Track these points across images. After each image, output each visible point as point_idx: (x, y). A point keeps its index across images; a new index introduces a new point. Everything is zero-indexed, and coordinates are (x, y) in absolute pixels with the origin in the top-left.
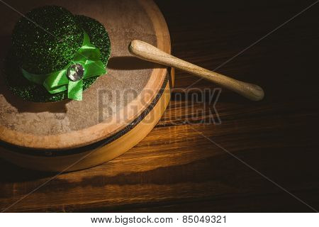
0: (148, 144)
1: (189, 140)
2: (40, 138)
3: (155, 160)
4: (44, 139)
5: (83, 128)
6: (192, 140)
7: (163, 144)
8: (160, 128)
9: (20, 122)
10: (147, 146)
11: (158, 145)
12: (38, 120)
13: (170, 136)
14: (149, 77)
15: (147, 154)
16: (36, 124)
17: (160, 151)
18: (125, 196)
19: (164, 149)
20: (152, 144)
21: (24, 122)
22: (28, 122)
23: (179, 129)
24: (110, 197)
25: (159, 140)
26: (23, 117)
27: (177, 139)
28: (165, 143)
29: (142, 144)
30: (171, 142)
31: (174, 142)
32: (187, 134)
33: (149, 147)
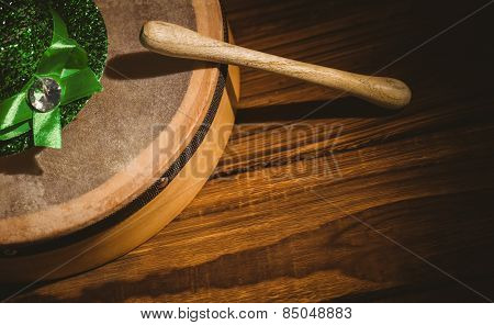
0: (200, 212)
1: (275, 198)
5: (70, 198)
6: (281, 196)
7: (228, 209)
8: (220, 180)
10: (198, 216)
11: (216, 212)
13: (240, 194)
14: (185, 89)
15: (200, 231)
17: (223, 224)
19: (230, 219)
20: (208, 212)
23: (255, 179)
25: (219, 203)
27: (254, 198)
28: (232, 206)
29: (187, 213)
30: (241, 204)
31: (248, 205)
32: (271, 186)
33: (202, 218)
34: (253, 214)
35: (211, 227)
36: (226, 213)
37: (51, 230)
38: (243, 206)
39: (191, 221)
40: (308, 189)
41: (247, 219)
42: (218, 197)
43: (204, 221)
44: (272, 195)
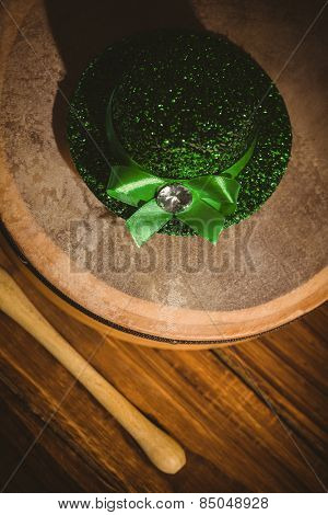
0: (176, 365)
1: (232, 420)
2: (33, 229)
3: (161, 398)
4: (35, 235)
6: (236, 424)
7: (195, 386)
8: (215, 359)
9: (32, 172)
10: (172, 365)
11: (186, 380)
12: (59, 196)
13: (216, 386)
15: (160, 378)
16: (50, 199)
17: (179, 393)
18: (66, 406)
19: (188, 396)
20: (181, 371)
21: (37, 178)
22: (42, 185)
23: (236, 389)
24: (47, 387)
25: (195, 374)
26: (43, 168)
27: (219, 401)
28: (199, 388)
29: (168, 355)
30: (207, 395)
31: (210, 401)
32: (240, 407)
33: (172, 371)
34: (205, 412)
35: (170, 385)
36: (190, 388)
37: (65, 285)
38: (207, 399)
39: (164, 363)
40: (258, 443)
41: (198, 410)
42: (200, 369)
43: (171, 375)
44: (233, 415)
